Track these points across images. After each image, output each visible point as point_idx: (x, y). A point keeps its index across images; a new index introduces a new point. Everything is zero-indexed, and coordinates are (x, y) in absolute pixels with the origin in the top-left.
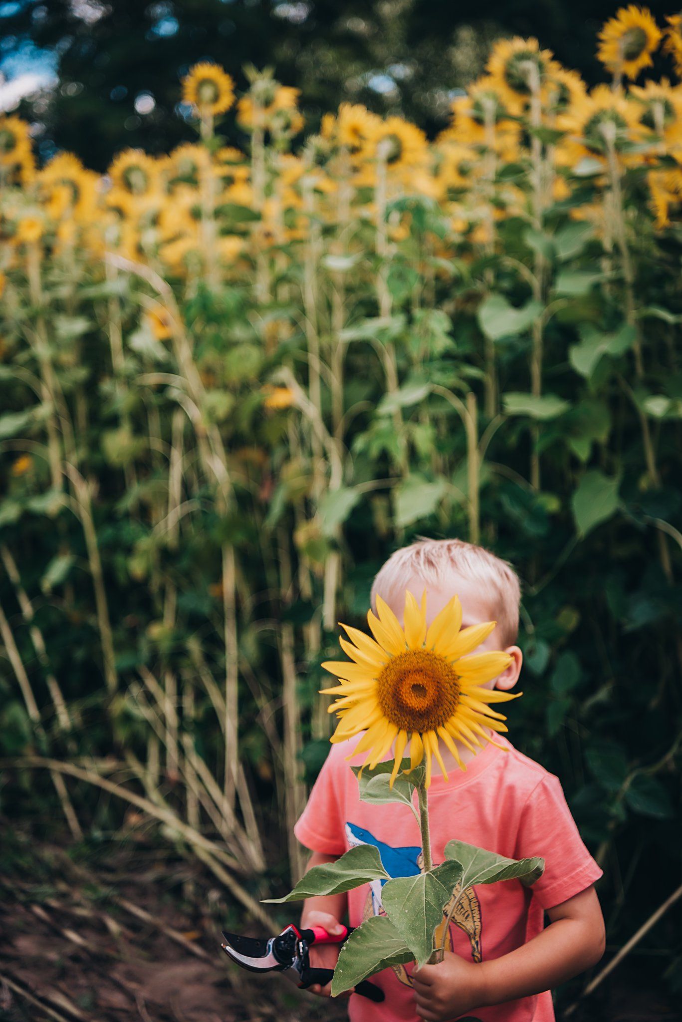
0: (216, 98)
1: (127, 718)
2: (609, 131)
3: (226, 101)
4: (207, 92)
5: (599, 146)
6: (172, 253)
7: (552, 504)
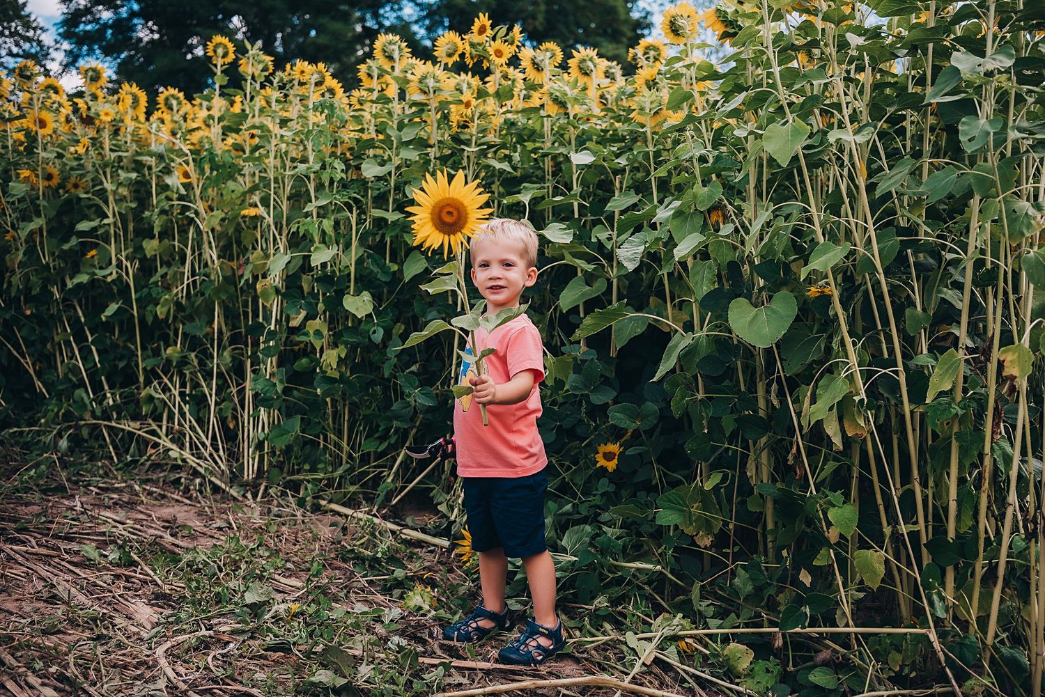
0: (225, 55)
1: (151, 399)
2: (431, 83)
3: (231, 57)
4: (220, 51)
5: (426, 90)
6: (195, 137)
7: (395, 268)
